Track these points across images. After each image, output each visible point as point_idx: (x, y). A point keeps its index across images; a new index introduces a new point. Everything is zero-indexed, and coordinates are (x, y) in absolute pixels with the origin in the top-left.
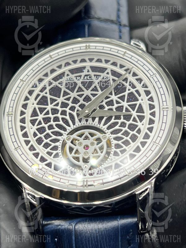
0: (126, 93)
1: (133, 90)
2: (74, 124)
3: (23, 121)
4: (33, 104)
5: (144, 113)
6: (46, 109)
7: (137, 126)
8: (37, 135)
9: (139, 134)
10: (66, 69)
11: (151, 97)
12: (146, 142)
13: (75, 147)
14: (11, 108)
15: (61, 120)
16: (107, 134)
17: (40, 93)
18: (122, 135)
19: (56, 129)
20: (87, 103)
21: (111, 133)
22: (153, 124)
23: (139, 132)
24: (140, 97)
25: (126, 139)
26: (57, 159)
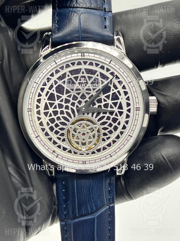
0: (111, 93)
1: (116, 91)
2: (75, 116)
3: (38, 112)
4: (45, 99)
5: (122, 109)
6: (54, 103)
7: (118, 119)
8: (49, 124)
9: (119, 125)
10: (66, 70)
11: (128, 97)
12: (124, 132)
13: (76, 134)
14: (30, 105)
15: (65, 113)
16: (97, 125)
17: (49, 90)
18: (108, 126)
19: (63, 120)
20: (83, 100)
21: (100, 124)
22: (129, 117)
23: (119, 124)
24: (120, 96)
25: (110, 129)
26: (64, 143)
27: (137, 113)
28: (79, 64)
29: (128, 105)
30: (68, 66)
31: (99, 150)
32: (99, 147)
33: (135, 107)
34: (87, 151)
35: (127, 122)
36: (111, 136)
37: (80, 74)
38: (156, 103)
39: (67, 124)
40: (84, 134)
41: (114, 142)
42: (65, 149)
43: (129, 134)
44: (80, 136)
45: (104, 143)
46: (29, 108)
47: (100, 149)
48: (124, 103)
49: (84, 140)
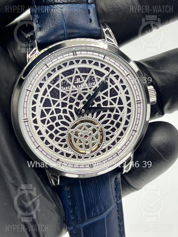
0: (108, 90)
1: (113, 86)
2: (74, 119)
3: (35, 121)
4: (40, 106)
5: (122, 104)
6: (50, 109)
7: (119, 115)
8: (48, 132)
9: (121, 122)
10: (59, 72)
11: (127, 91)
12: (127, 127)
13: (78, 138)
14: (25, 115)
15: (63, 117)
16: (99, 125)
17: (43, 96)
18: (110, 124)
19: (62, 126)
20: (81, 100)
21: (102, 123)
22: (130, 112)
23: (121, 120)
24: (119, 91)
25: (112, 126)
26: (67, 149)
27: (139, 106)
28: (72, 63)
29: (128, 99)
30: (60, 68)
31: (104, 151)
32: (103, 148)
33: (136, 100)
34: (91, 154)
35: (129, 117)
36: (114, 134)
37: (74, 74)
38: (154, 93)
39: (67, 129)
40: (86, 136)
41: (118, 139)
42: (68, 155)
43: (133, 129)
44: (83, 139)
45: (108, 142)
46: (25, 118)
47: (105, 149)
48: (123, 98)
49: (87, 142)
